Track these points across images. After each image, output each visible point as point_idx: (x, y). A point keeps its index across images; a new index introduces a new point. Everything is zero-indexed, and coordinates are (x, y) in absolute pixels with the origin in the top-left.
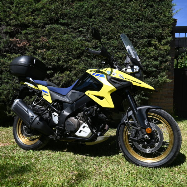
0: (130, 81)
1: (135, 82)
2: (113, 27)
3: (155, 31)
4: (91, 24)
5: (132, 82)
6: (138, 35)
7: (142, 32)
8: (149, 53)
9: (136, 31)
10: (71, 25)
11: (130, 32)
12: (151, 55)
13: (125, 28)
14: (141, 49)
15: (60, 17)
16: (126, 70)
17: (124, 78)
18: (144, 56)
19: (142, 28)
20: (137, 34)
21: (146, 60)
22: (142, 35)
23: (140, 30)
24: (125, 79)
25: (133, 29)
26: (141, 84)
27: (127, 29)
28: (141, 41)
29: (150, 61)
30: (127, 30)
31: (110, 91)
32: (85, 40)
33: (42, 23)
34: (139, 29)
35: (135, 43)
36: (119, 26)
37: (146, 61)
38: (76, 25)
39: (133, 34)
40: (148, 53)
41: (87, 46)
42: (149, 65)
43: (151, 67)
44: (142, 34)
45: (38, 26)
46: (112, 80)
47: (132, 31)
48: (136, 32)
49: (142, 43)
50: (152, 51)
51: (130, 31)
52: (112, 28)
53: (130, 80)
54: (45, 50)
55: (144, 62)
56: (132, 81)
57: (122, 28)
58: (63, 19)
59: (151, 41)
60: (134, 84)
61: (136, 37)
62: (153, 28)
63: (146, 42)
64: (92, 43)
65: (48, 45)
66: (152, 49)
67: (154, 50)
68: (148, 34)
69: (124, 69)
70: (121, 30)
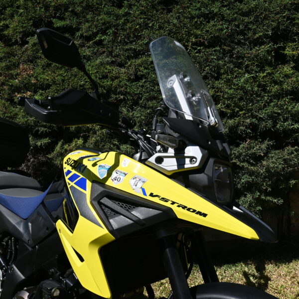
0: (168, 204)
1: (184, 207)
2: (175, 21)
3: (294, 19)
4: (121, 21)
5: (174, 208)
6: (244, 34)
7: (255, 27)
8: (281, 83)
9: (238, 26)
10: (78, 29)
11: (222, 30)
12: (285, 86)
13: (209, 22)
14: (256, 72)
15: (55, 14)
16: (160, 160)
17: (148, 193)
18: (264, 90)
19: (257, 17)
20: (242, 33)
21: (271, 101)
22: (257, 35)
23: (251, 22)
24: (151, 195)
25: (230, 22)
26: (205, 215)
27: (212, 23)
28: (254, 51)
29: (283, 103)
30: (214, 25)
31: (94, 242)
32: (113, 63)
33: (20, 33)
34: (246, 19)
35: (238, 58)
36: (192, 18)
37: (272, 104)
38: (89, 27)
39: (230, 36)
40: (276, 83)
41: (117, 78)
42: (279, 114)
43: (286, 120)
44: (255, 33)
45: (13, 40)
46: (105, 201)
47: (227, 28)
48: (239, 28)
49: (256, 56)
50: (287, 76)
51: (221, 27)
52: (174, 25)
53: (166, 201)
54: (29, 93)
55: (265, 106)
56: (173, 203)
57: (201, 22)
58: (61, 18)
59: (284, 48)
60: (181, 214)
61: (239, 43)
62: (289, 10)
63: (269, 52)
64: (128, 69)
65: (33, 81)
66: (287, 69)
67: (293, 74)
68: (273, 29)
69: (152, 159)
70: (197, 28)
